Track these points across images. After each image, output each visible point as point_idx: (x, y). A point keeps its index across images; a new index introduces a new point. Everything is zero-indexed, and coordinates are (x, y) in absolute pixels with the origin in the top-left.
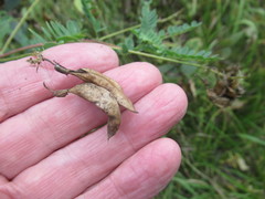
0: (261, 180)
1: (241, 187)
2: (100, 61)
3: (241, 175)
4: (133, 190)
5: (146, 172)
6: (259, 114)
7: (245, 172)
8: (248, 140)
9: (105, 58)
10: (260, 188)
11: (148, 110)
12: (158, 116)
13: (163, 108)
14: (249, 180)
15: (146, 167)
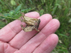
0: (65, 45)
1: (61, 48)
2: (35, 16)
3: (60, 44)
4: (47, 49)
5: (49, 44)
6: (63, 28)
7: (61, 44)
8: (61, 35)
9: (36, 15)
10: (66, 47)
11: (49, 27)
12: (52, 28)
13: (53, 26)
14: (62, 45)
15: (49, 43)
